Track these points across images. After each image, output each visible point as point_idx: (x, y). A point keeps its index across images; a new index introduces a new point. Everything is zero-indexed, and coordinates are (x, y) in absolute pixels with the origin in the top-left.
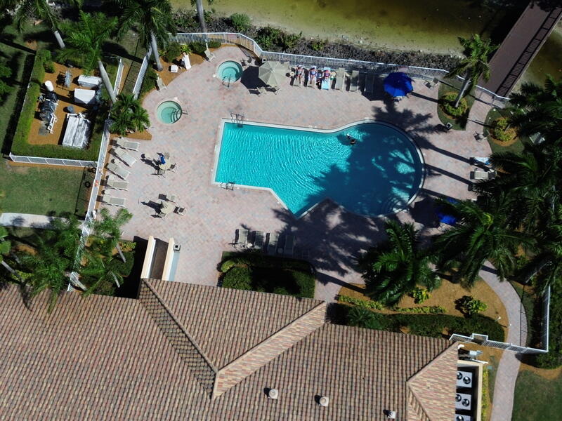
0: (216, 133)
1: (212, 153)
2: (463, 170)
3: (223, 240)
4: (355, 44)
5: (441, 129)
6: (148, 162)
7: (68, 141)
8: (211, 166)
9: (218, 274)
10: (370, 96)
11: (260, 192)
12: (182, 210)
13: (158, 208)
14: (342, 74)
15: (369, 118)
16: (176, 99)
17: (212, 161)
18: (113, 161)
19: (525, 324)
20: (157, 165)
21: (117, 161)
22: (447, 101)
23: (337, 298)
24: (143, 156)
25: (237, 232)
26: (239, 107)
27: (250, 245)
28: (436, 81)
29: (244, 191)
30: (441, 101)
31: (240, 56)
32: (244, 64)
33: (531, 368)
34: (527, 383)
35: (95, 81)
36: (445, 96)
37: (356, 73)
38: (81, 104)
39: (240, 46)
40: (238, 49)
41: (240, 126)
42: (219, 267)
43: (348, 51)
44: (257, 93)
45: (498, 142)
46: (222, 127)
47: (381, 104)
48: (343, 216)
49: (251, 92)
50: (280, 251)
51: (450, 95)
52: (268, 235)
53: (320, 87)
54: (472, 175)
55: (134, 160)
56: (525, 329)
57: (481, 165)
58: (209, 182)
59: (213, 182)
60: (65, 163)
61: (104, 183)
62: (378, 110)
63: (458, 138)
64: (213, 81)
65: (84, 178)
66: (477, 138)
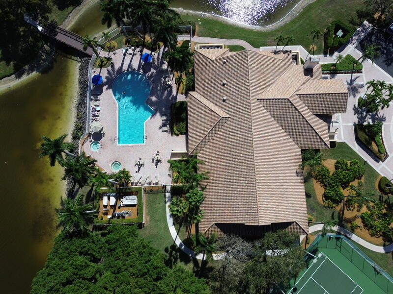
0: (123, 146)
1: (132, 146)
2: (128, 58)
3: (167, 136)
5: (113, 66)
6: (139, 170)
7: (135, 202)
8: (138, 146)
9: (180, 135)
10: (101, 92)
11: (146, 126)
12: (158, 152)
14: (93, 103)
15: (111, 91)
16: (110, 165)
17: (136, 146)
18: (140, 183)
21: (140, 181)
22: (101, 64)
23: (182, 94)
24: (136, 172)
25: (163, 131)
26: (111, 140)
27: (168, 126)
28: (93, 69)
29: (146, 132)
30: (101, 67)
31: (88, 143)
32: (91, 141)
35: (105, 198)
36: (99, 65)
37: (92, 97)
38: (116, 202)
39: (83, 144)
40: (85, 145)
42: (177, 135)
43: (82, 103)
44: (104, 134)
45: (116, 47)
46: (120, 145)
47: (104, 88)
48: (152, 96)
49: (104, 136)
50: (169, 115)
51: (98, 63)
52: (163, 120)
53: (99, 111)
54: (130, 54)
55: (139, 175)
56: (183, 35)
57: (126, 51)
58: (145, 145)
60: (144, 200)
61: (150, 183)
62: (107, 89)
63: (116, 60)
64: (100, 152)
65: (149, 193)
66: (115, 54)
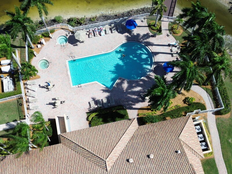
0: (66, 66)
1: (67, 75)
2: (167, 50)
3: (85, 108)
4: (107, 14)
6: (43, 87)
7: (6, 90)
8: (69, 80)
9: (88, 122)
10: (122, 32)
11: (93, 84)
12: (64, 102)
13: (54, 104)
14: (107, 27)
15: (124, 41)
16: (44, 58)
17: (69, 78)
18: (28, 92)
19: (211, 100)
20: (47, 87)
21: (29, 91)
22: (152, 25)
23: (138, 115)
24: (40, 85)
25: (89, 103)
26: (71, 53)
27: (96, 106)
28: (144, 19)
29: (86, 86)
30: (149, 26)
31: (64, 33)
32: (67, 35)
33: (220, 116)
34: (220, 122)
35: (8, 61)
36: (150, 24)
37: (113, 25)
38: (6, 73)
39: (62, 29)
40: (62, 30)
41: (74, 60)
42: (87, 119)
43: (106, 18)
44: (77, 45)
45: (176, 35)
46: (67, 63)
47: (127, 34)
48: (128, 82)
49: (74, 46)
50: (109, 104)
51: (152, 22)
52: (102, 100)
53: (100, 35)
54: (171, 51)
55: (36, 88)
56: (212, 102)
57: (173, 46)
58: (70, 87)
59: (72, 86)
60: (8, 99)
61: (27, 102)
62: (127, 37)
63: (161, 38)
64: (57, 46)
65: (18, 102)
66: (168, 36)
